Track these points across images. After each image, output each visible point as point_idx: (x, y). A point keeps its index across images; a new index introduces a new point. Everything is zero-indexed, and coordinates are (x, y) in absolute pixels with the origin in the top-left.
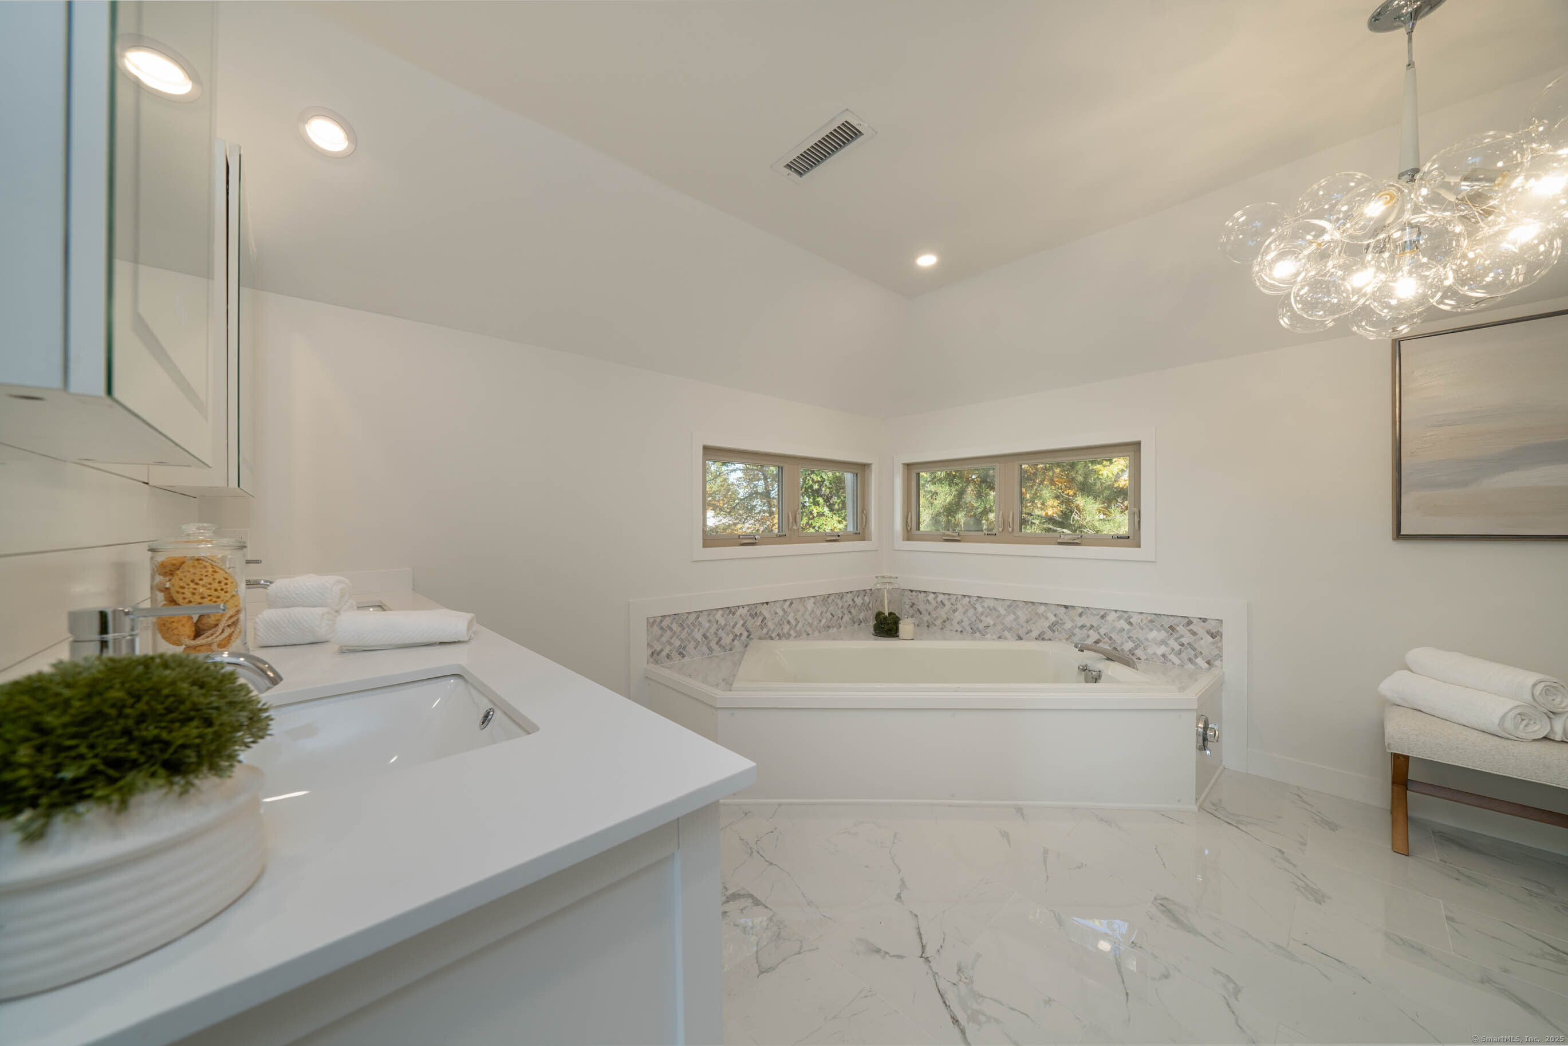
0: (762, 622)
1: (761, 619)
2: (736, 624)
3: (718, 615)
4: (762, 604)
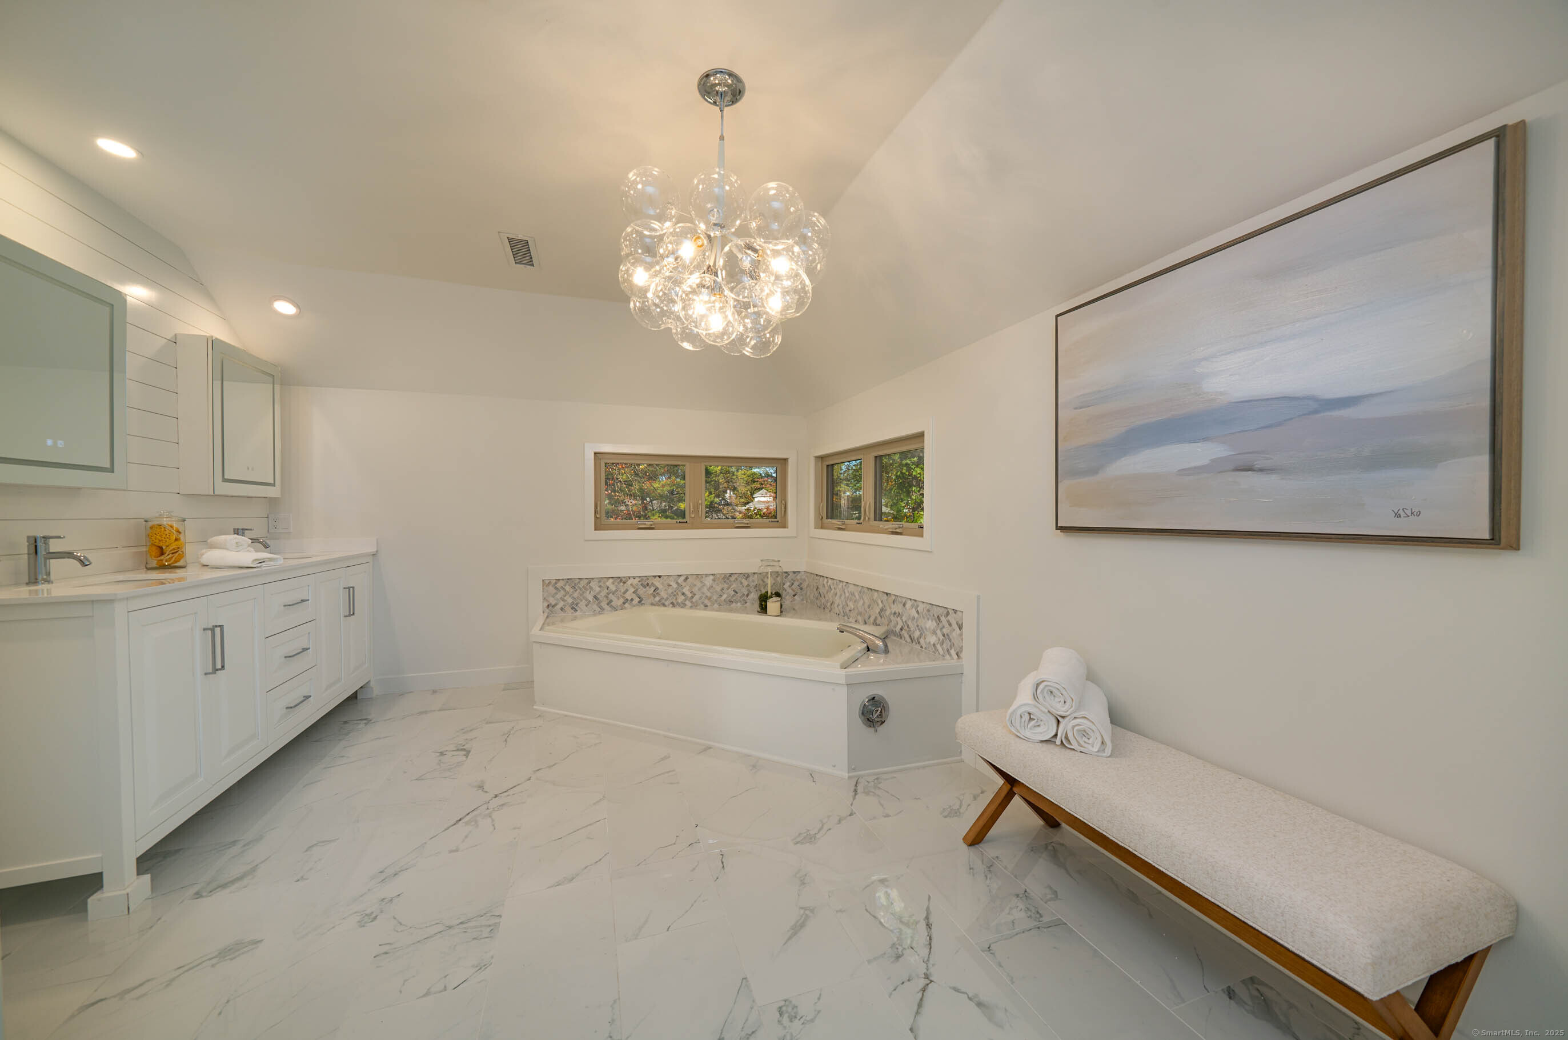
0: (654, 591)
1: (653, 589)
2: (627, 590)
3: (609, 583)
4: (655, 577)
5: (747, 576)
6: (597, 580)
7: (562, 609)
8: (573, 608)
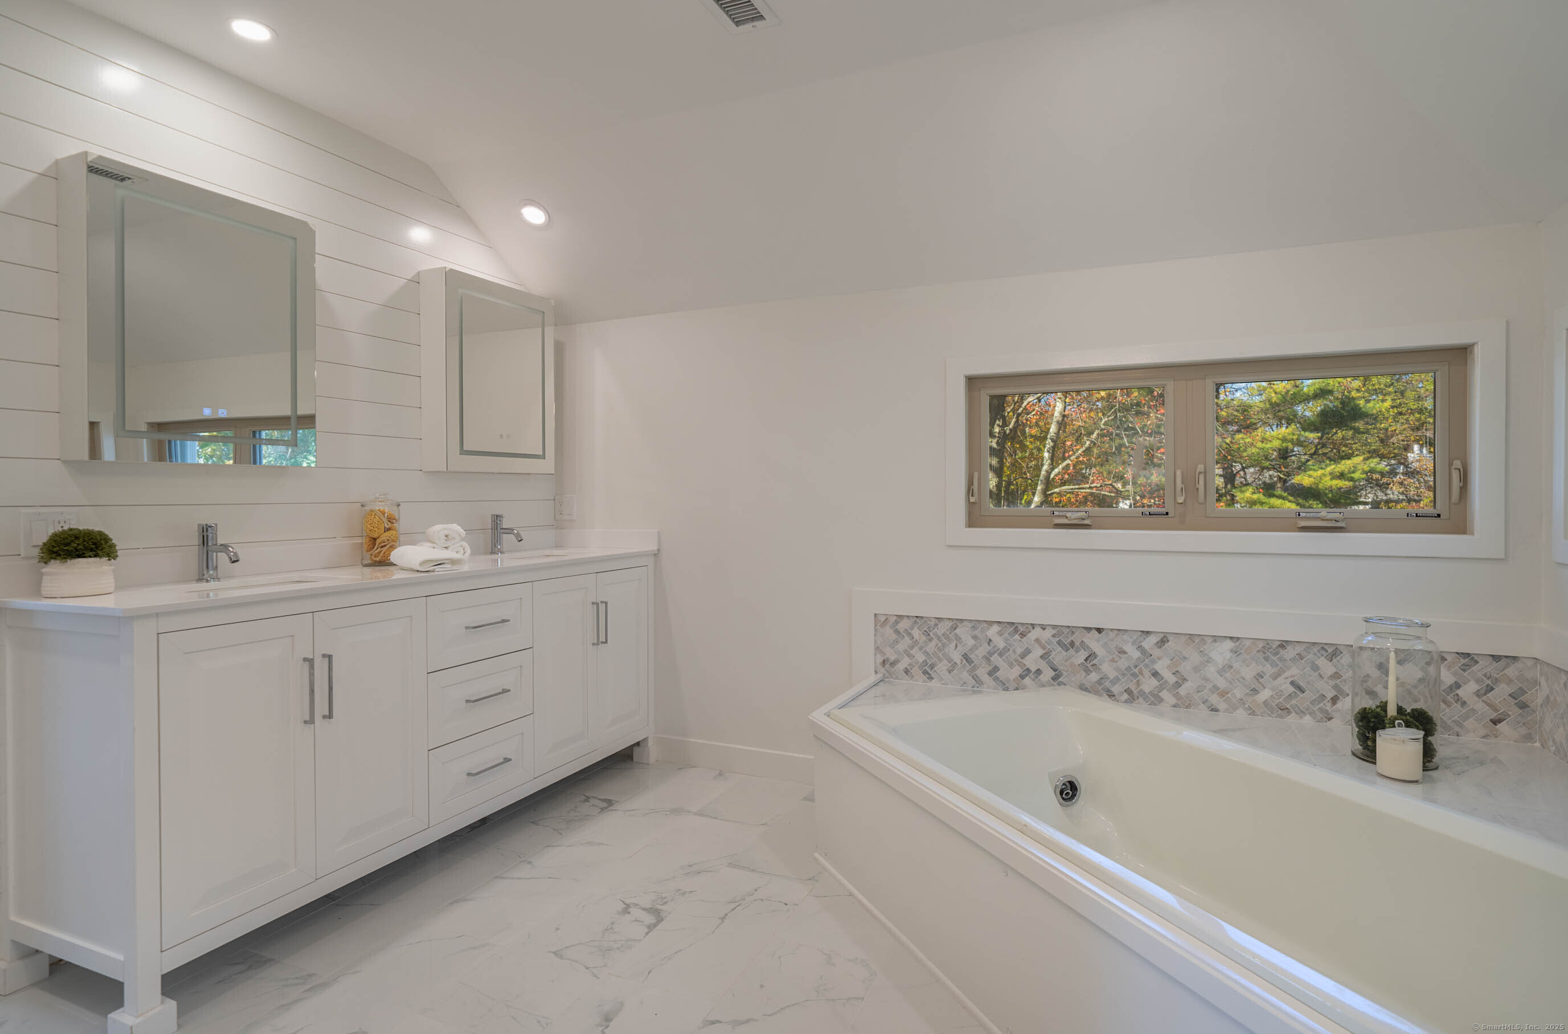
0: (1086, 660)
1: (1082, 655)
2: (1027, 652)
3: (993, 632)
4: (1089, 629)
5: (1333, 652)
6: (970, 625)
7: (907, 671)
8: (925, 672)
